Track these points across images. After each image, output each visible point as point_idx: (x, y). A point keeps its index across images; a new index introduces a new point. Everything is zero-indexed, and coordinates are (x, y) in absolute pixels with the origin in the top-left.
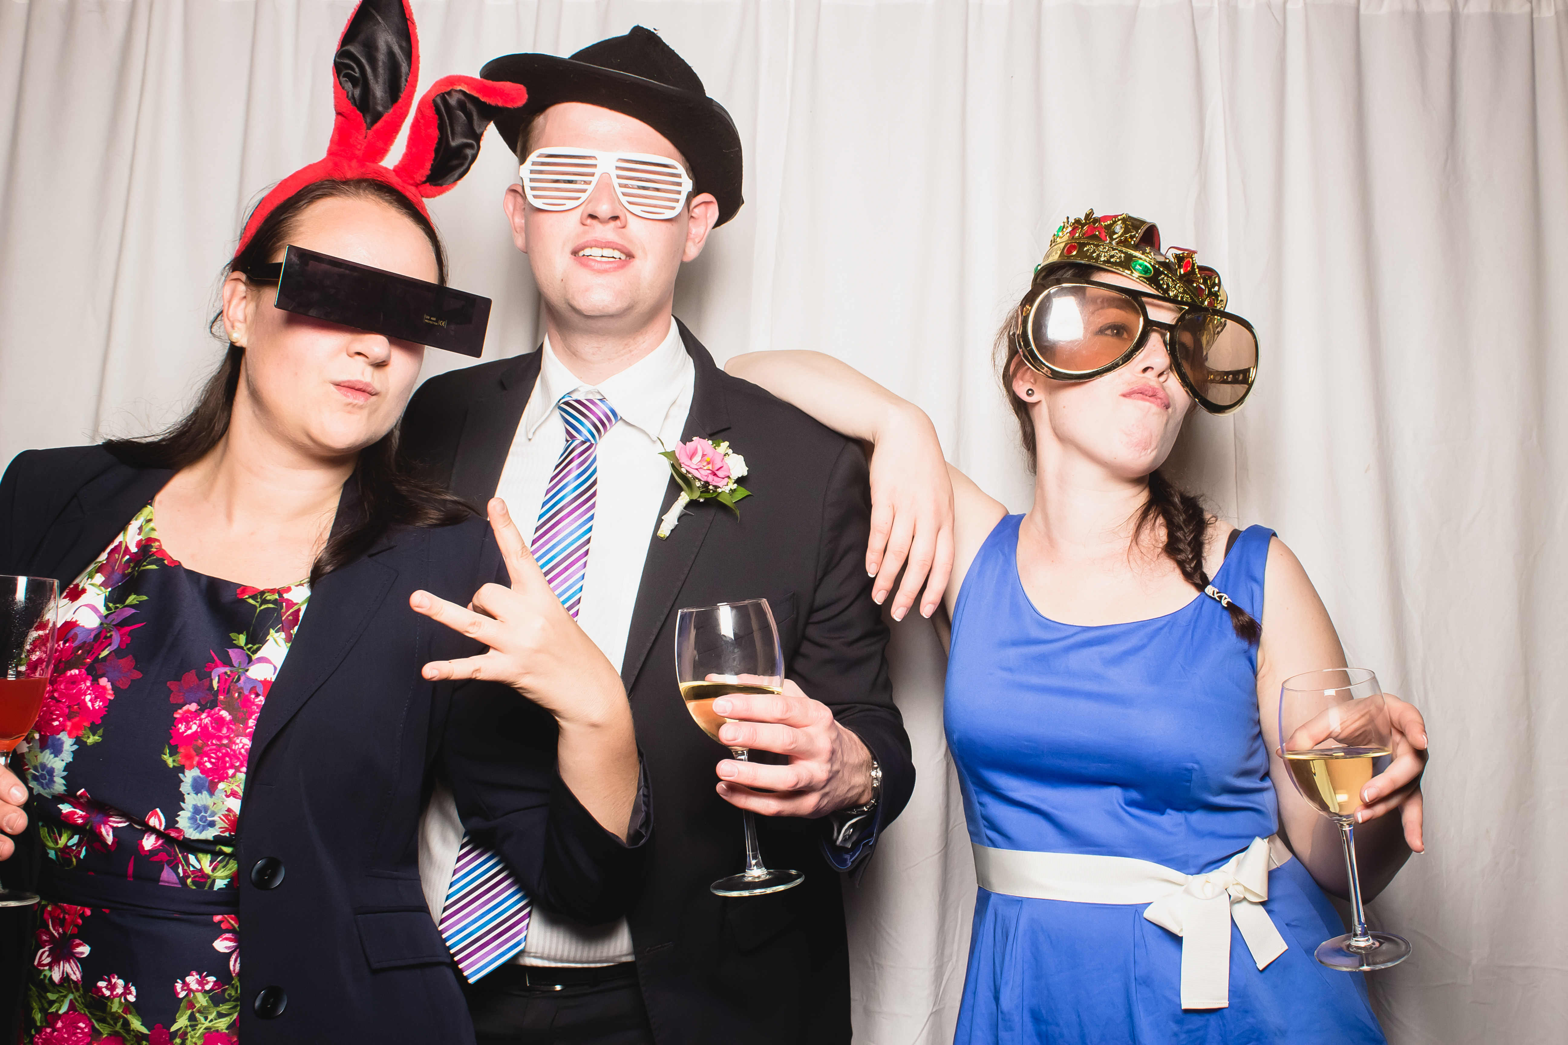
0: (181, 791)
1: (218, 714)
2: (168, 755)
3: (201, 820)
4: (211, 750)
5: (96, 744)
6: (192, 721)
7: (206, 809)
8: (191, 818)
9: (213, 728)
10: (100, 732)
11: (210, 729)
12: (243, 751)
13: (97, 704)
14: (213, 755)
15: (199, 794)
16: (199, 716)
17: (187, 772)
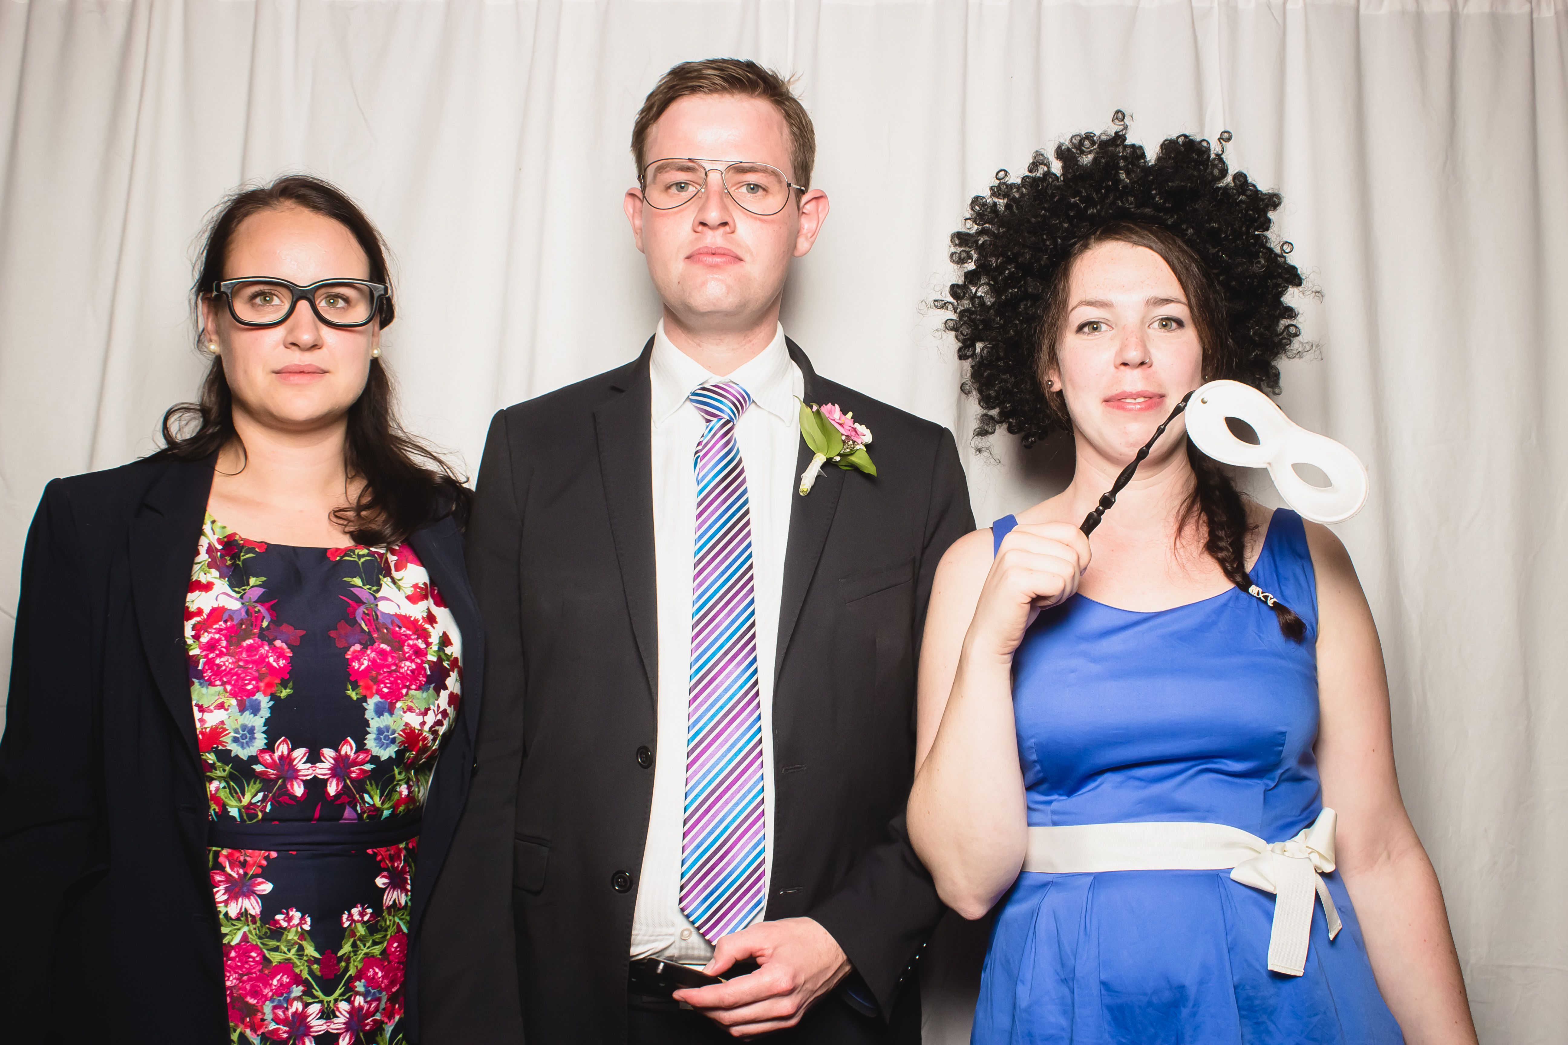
0: (366, 718)
1: (379, 647)
2: (351, 690)
3: (384, 739)
4: (384, 677)
6: (362, 658)
7: (387, 728)
8: (375, 739)
9: (380, 659)
10: (291, 684)
11: (378, 661)
12: (409, 672)
13: (282, 663)
14: (387, 681)
15: (381, 717)
16: (366, 652)
17: (369, 701)
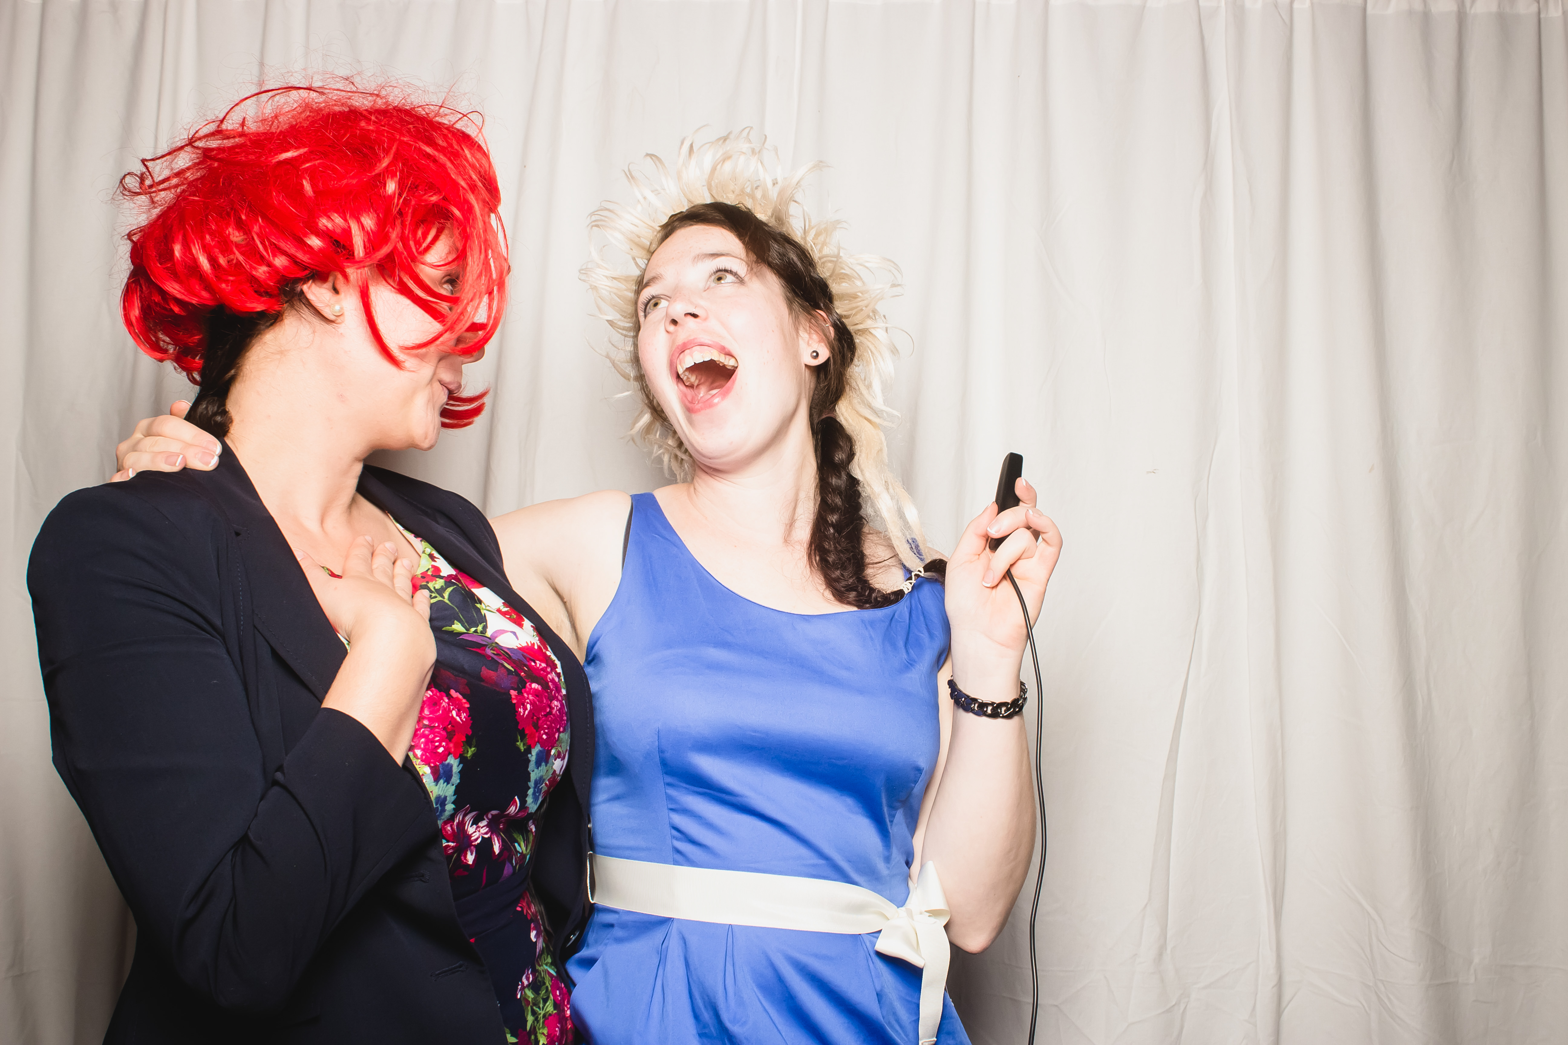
0: (528, 771)
3: (537, 792)
4: (542, 722)
5: (474, 755)
7: (541, 779)
8: (532, 793)
10: (473, 742)
12: (558, 712)
13: (463, 717)
15: (540, 767)
17: (532, 751)
